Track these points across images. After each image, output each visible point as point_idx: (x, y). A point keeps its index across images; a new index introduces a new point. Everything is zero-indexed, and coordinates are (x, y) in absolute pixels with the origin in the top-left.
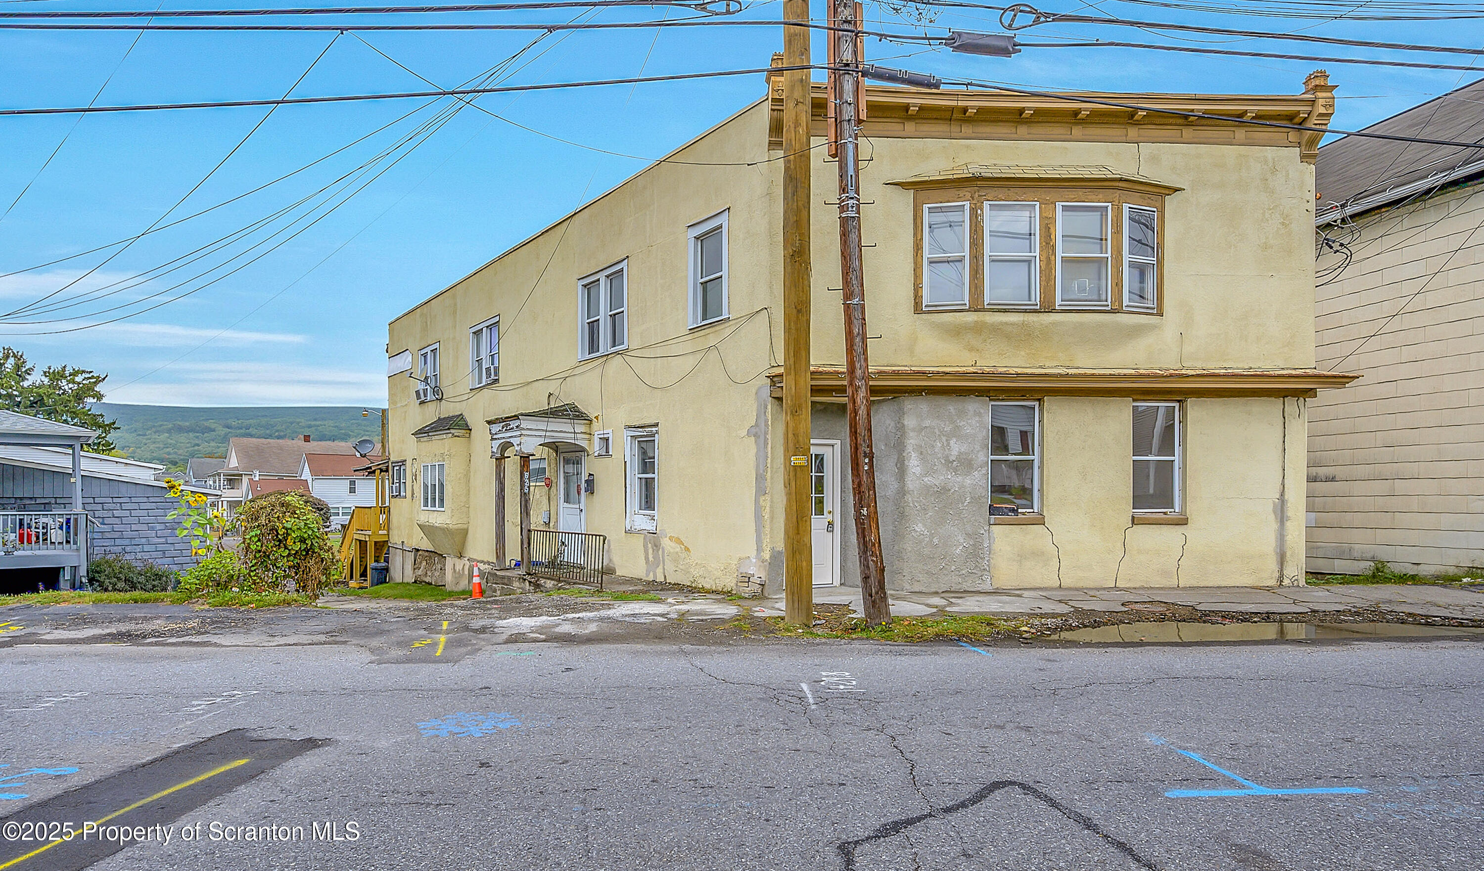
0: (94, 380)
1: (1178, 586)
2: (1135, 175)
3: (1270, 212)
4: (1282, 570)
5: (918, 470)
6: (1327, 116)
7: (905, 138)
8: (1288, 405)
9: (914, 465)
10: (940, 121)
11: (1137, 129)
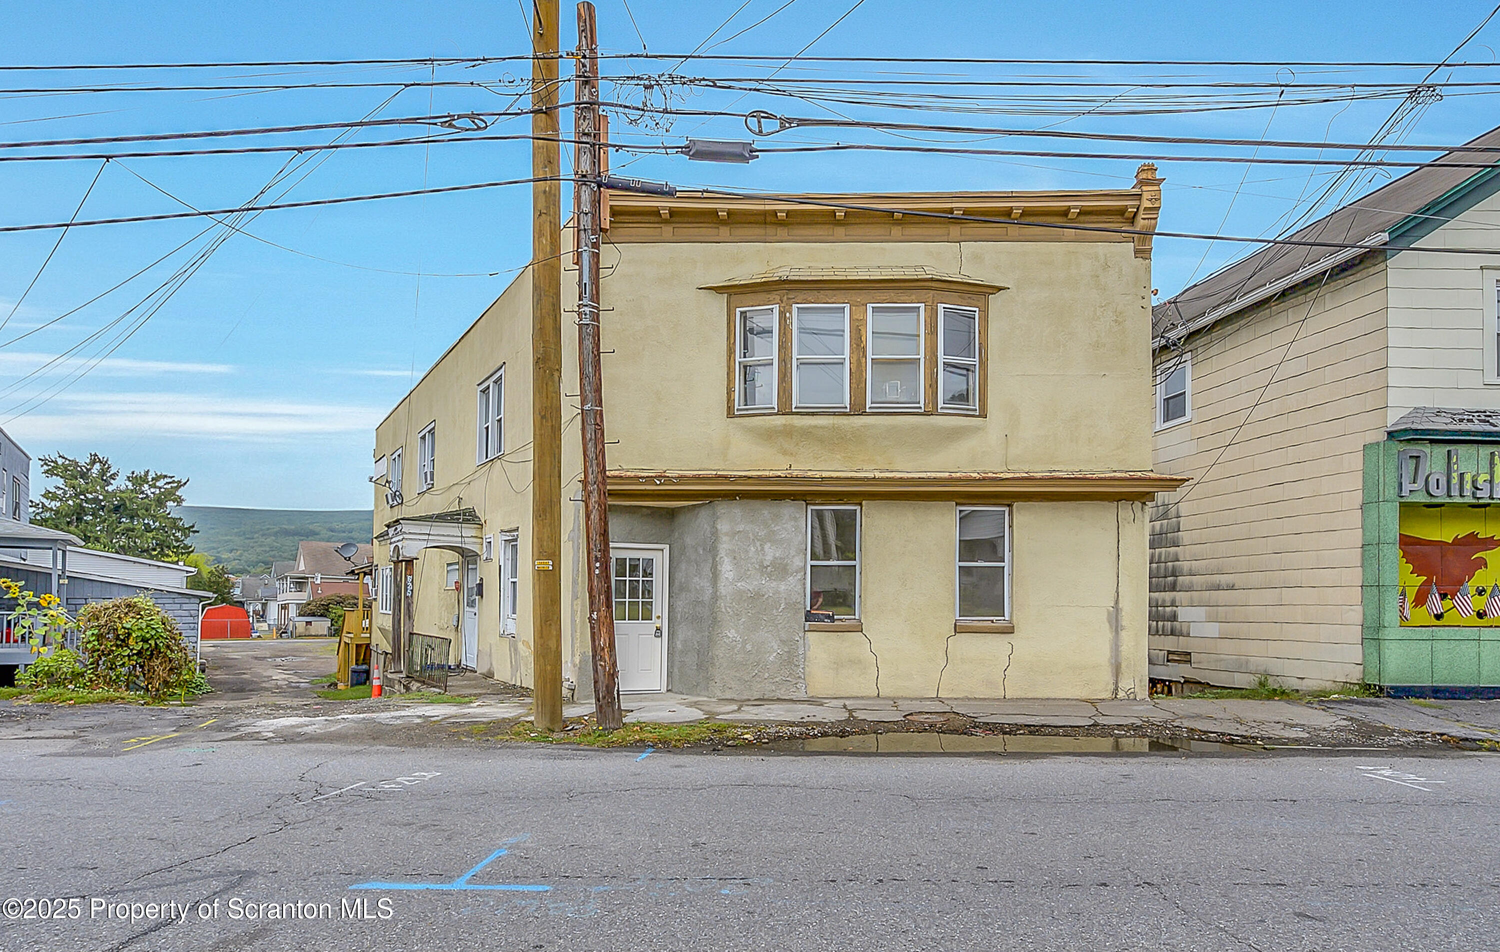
0: (175, 485)
1: (1005, 698)
2: (956, 274)
3: (1102, 310)
4: (1117, 683)
5: (730, 575)
6: (1155, 210)
7: (719, 243)
8: (1122, 510)
9: (727, 569)
10: (754, 225)
11: (959, 228)
